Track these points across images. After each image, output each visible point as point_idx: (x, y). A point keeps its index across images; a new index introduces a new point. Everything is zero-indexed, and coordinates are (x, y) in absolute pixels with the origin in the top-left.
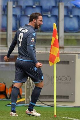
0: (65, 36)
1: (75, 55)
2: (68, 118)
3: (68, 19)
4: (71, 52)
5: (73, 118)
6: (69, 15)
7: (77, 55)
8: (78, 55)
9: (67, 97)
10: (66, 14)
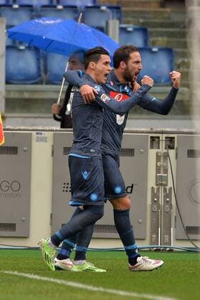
0: (8, 91)
1: (31, 134)
2: (16, 273)
3: (14, 54)
4: (22, 128)
5: (26, 273)
6: (17, 45)
7: (34, 133)
8: (37, 134)
9: (11, 227)
10: (10, 43)
